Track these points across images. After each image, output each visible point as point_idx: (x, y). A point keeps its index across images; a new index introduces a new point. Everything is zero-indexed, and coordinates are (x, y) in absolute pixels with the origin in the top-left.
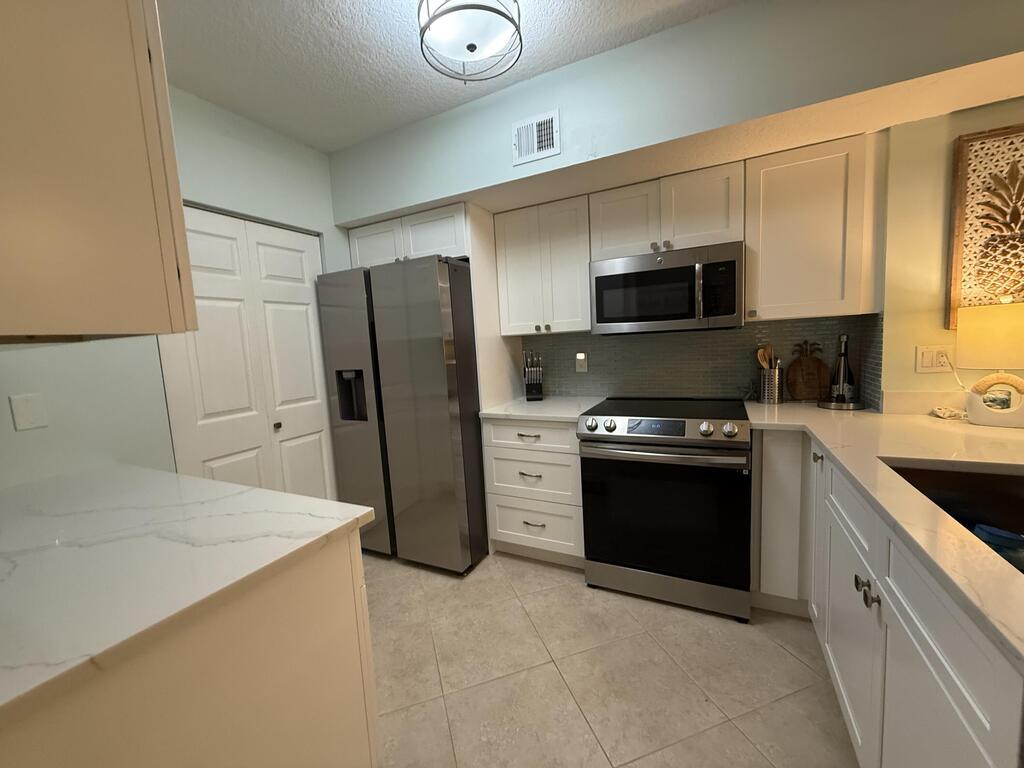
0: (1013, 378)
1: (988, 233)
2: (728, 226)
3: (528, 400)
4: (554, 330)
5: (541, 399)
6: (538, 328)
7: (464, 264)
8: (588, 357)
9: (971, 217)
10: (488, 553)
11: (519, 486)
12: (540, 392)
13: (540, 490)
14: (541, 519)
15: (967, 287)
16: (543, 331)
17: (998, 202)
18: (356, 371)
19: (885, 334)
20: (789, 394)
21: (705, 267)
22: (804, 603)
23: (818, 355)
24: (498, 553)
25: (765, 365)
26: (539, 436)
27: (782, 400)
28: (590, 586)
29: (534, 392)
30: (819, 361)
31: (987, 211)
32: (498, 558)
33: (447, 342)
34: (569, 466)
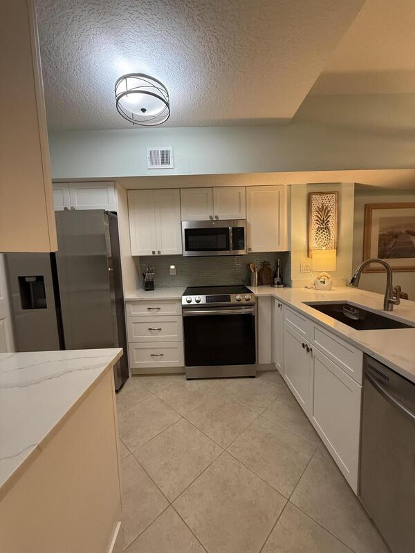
0: (327, 274)
1: (318, 226)
2: (240, 212)
3: (146, 290)
4: (162, 254)
5: (153, 290)
6: (154, 252)
7: (115, 215)
8: (176, 268)
9: (313, 221)
10: (128, 377)
11: (149, 336)
12: (153, 286)
13: (161, 336)
14: (161, 352)
15: (313, 244)
16: (156, 254)
17: (319, 216)
18: (36, 277)
19: (292, 259)
20: (261, 283)
21: (233, 229)
22: (273, 364)
23: (269, 266)
24: (134, 375)
25: (253, 271)
26: (159, 308)
27: (258, 285)
28: (188, 379)
29: (149, 286)
30: (269, 268)
31: (317, 218)
32: (135, 378)
33: (109, 258)
34: (176, 322)
